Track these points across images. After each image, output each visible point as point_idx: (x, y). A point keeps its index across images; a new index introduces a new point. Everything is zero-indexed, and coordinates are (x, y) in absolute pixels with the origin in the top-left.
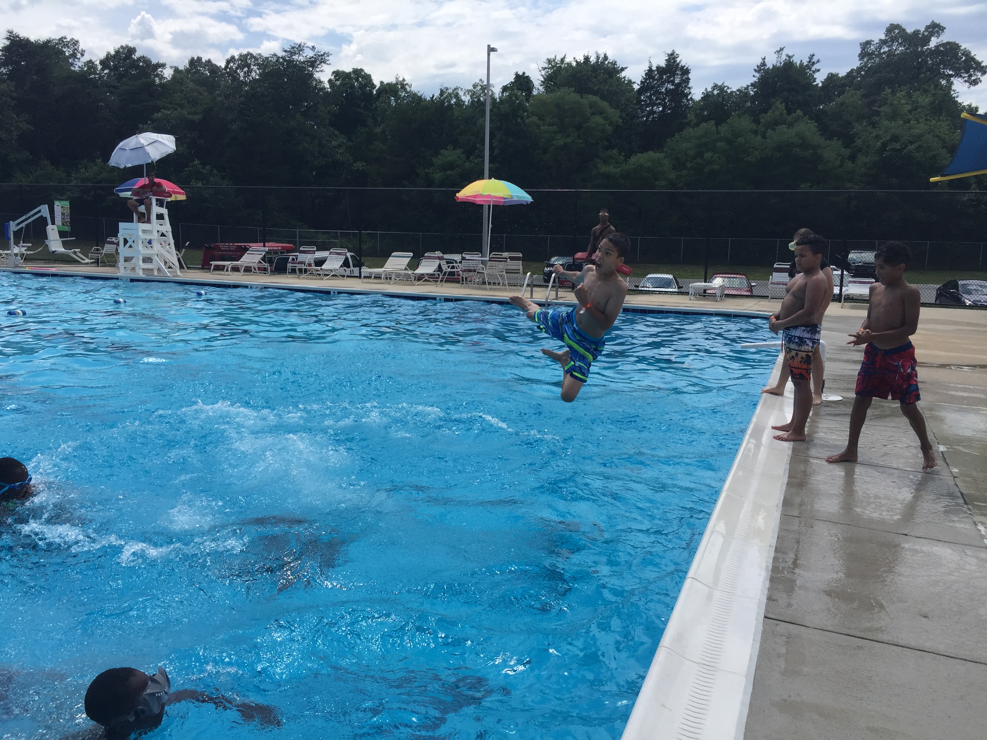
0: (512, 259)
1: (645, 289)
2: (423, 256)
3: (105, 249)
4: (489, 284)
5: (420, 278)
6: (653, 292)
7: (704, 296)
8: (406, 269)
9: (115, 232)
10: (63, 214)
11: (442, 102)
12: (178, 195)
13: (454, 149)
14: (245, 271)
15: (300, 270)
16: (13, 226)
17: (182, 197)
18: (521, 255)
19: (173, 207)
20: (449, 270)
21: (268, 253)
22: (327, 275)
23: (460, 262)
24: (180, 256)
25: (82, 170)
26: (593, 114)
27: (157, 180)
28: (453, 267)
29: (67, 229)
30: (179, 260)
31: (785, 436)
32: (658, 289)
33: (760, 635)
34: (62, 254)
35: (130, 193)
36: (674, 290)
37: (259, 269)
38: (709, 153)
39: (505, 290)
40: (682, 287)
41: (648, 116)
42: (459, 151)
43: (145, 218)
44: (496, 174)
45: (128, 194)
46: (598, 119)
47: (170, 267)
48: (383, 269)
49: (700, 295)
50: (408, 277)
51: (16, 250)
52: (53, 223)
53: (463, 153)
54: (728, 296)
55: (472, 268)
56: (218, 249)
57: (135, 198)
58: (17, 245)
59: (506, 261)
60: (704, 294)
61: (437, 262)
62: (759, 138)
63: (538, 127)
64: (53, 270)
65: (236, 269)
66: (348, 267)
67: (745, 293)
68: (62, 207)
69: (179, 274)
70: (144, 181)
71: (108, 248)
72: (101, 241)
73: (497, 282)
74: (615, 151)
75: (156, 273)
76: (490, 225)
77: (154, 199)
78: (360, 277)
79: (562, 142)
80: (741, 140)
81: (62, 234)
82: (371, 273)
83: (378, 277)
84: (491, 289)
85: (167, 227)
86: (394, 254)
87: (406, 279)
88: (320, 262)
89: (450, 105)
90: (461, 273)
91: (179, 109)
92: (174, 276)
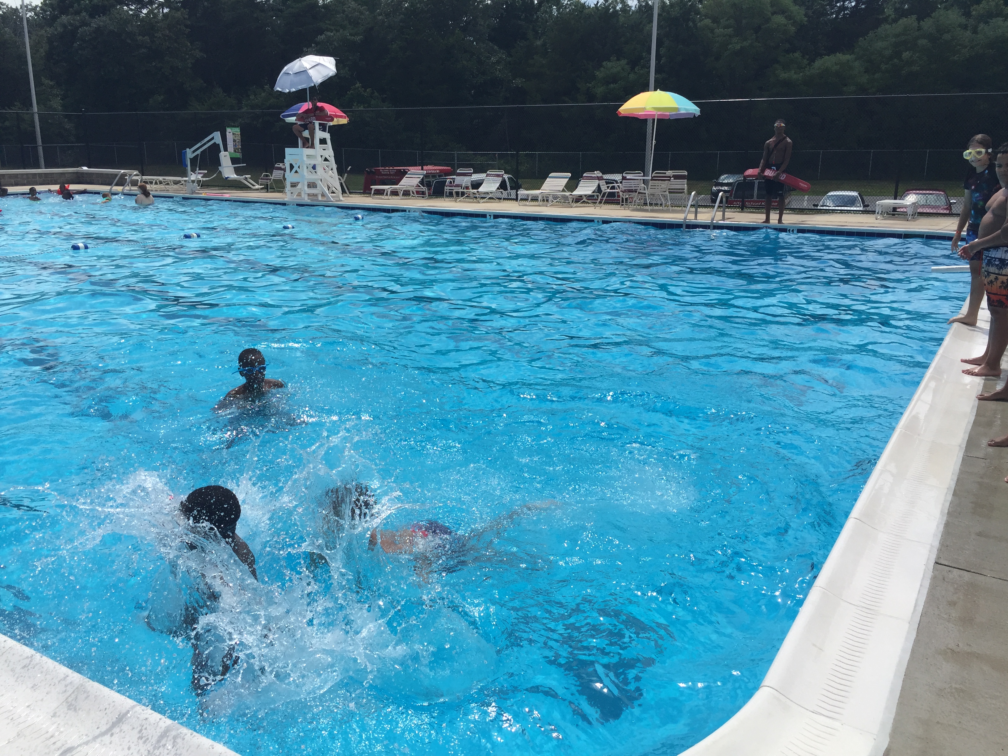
0: (676, 177)
1: (825, 208)
2: (582, 177)
3: (274, 174)
4: (651, 204)
5: (578, 199)
6: (833, 211)
7: (894, 215)
8: (563, 191)
9: (281, 158)
10: (234, 141)
11: (607, 8)
12: (340, 119)
13: (618, 60)
14: (404, 195)
15: (457, 193)
16: (190, 154)
17: (344, 121)
18: (686, 173)
19: (335, 131)
20: (609, 190)
21: (426, 176)
22: (484, 198)
23: (621, 182)
24: (342, 181)
25: (252, 97)
26: (774, 13)
27: (319, 104)
28: (613, 188)
29: (239, 155)
30: (341, 184)
31: (976, 371)
32: (840, 208)
33: (929, 581)
34: (235, 181)
35: (294, 118)
36: (858, 209)
37: (418, 192)
38: (907, 53)
39: (668, 211)
40: (868, 206)
41: (838, 13)
42: (623, 62)
43: (308, 143)
44: (662, 86)
45: (293, 119)
46: (780, 19)
47: (333, 192)
48: (540, 191)
49: (888, 214)
50: (565, 198)
51: (193, 177)
52: (226, 150)
53: (628, 64)
54: (921, 214)
55: (633, 188)
56: (378, 173)
57: (299, 123)
58: (194, 172)
59: (669, 180)
60: (894, 213)
61: (597, 182)
62: (968, 33)
63: (712, 31)
64: (227, 196)
65: (395, 193)
66: (506, 189)
67: (942, 212)
68: (233, 134)
69: (342, 198)
70: (306, 106)
71: (276, 175)
72: (270, 168)
73: (659, 203)
74: (797, 55)
75: (320, 198)
76: (654, 141)
77: (317, 123)
78: (516, 199)
79: (738, 47)
80: (947, 37)
81: (234, 161)
82: (528, 195)
83: (535, 199)
84: (652, 211)
85: (329, 152)
86: (552, 175)
87: (564, 201)
88: (477, 185)
89: (615, 11)
90: (621, 194)
91: (341, 31)
92: (337, 201)
